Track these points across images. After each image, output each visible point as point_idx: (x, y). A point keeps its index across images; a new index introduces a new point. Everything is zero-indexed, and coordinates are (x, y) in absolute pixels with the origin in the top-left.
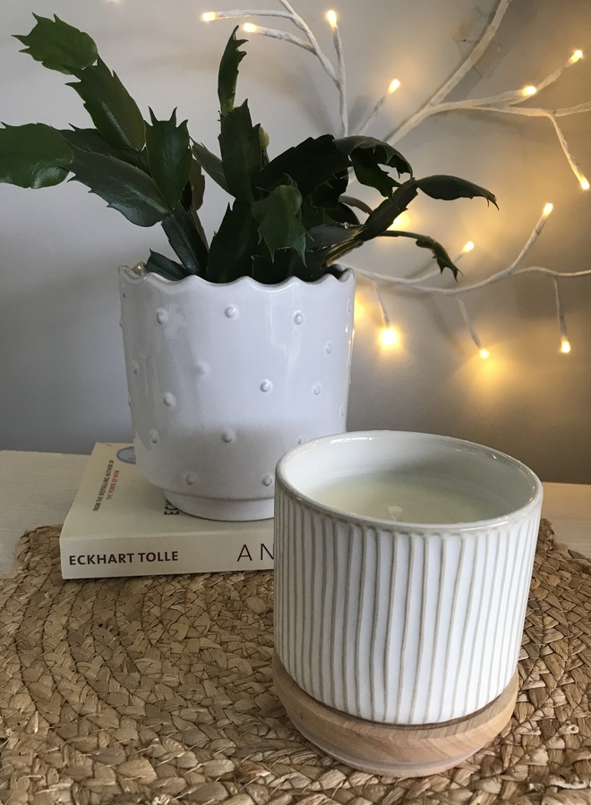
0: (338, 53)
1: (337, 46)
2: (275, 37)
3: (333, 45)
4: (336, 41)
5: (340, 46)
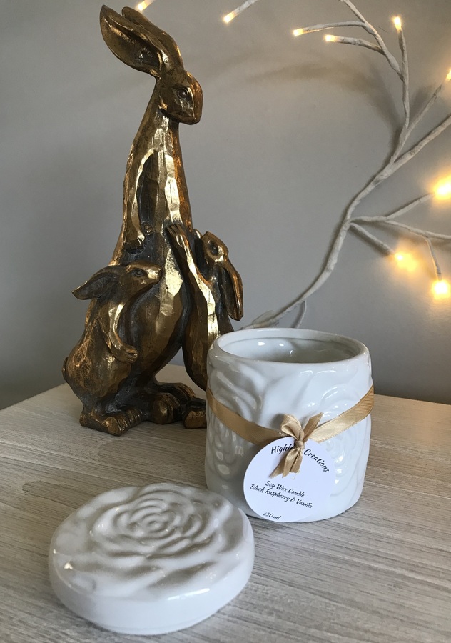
0: (403, 50)
1: (401, 45)
2: (351, 43)
3: (398, 44)
4: (401, 40)
5: (404, 45)
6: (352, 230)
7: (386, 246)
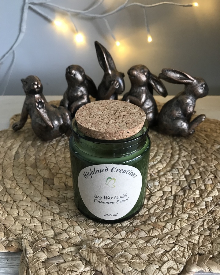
6: (30, 8)
7: (49, 17)
